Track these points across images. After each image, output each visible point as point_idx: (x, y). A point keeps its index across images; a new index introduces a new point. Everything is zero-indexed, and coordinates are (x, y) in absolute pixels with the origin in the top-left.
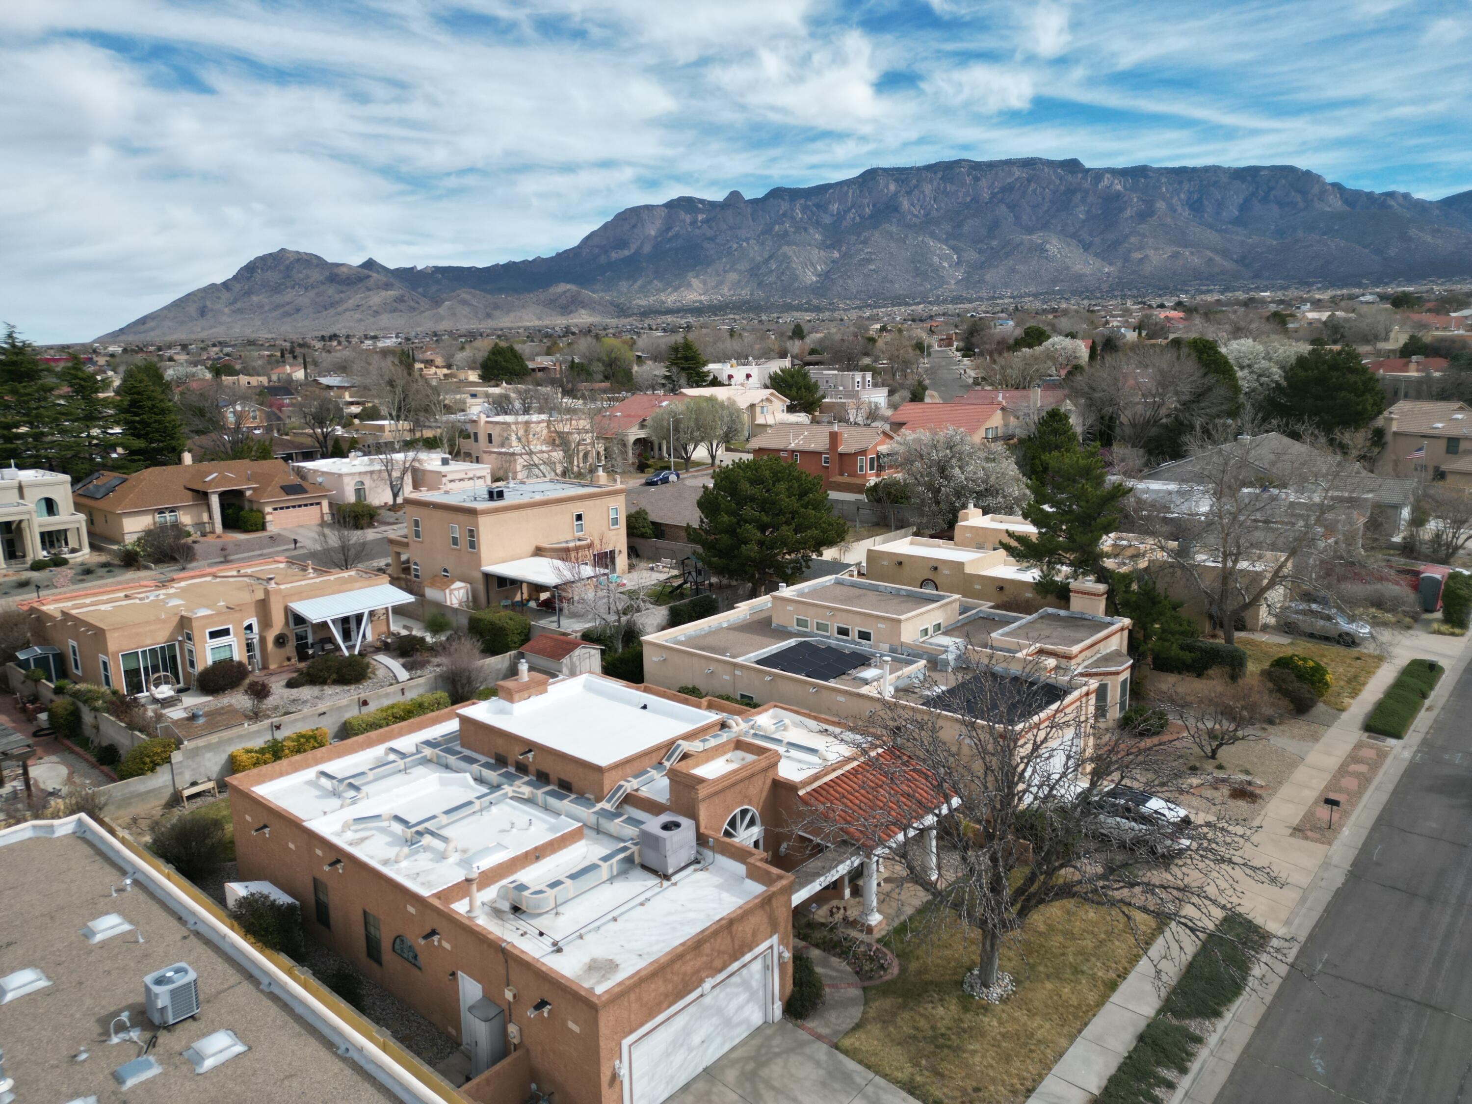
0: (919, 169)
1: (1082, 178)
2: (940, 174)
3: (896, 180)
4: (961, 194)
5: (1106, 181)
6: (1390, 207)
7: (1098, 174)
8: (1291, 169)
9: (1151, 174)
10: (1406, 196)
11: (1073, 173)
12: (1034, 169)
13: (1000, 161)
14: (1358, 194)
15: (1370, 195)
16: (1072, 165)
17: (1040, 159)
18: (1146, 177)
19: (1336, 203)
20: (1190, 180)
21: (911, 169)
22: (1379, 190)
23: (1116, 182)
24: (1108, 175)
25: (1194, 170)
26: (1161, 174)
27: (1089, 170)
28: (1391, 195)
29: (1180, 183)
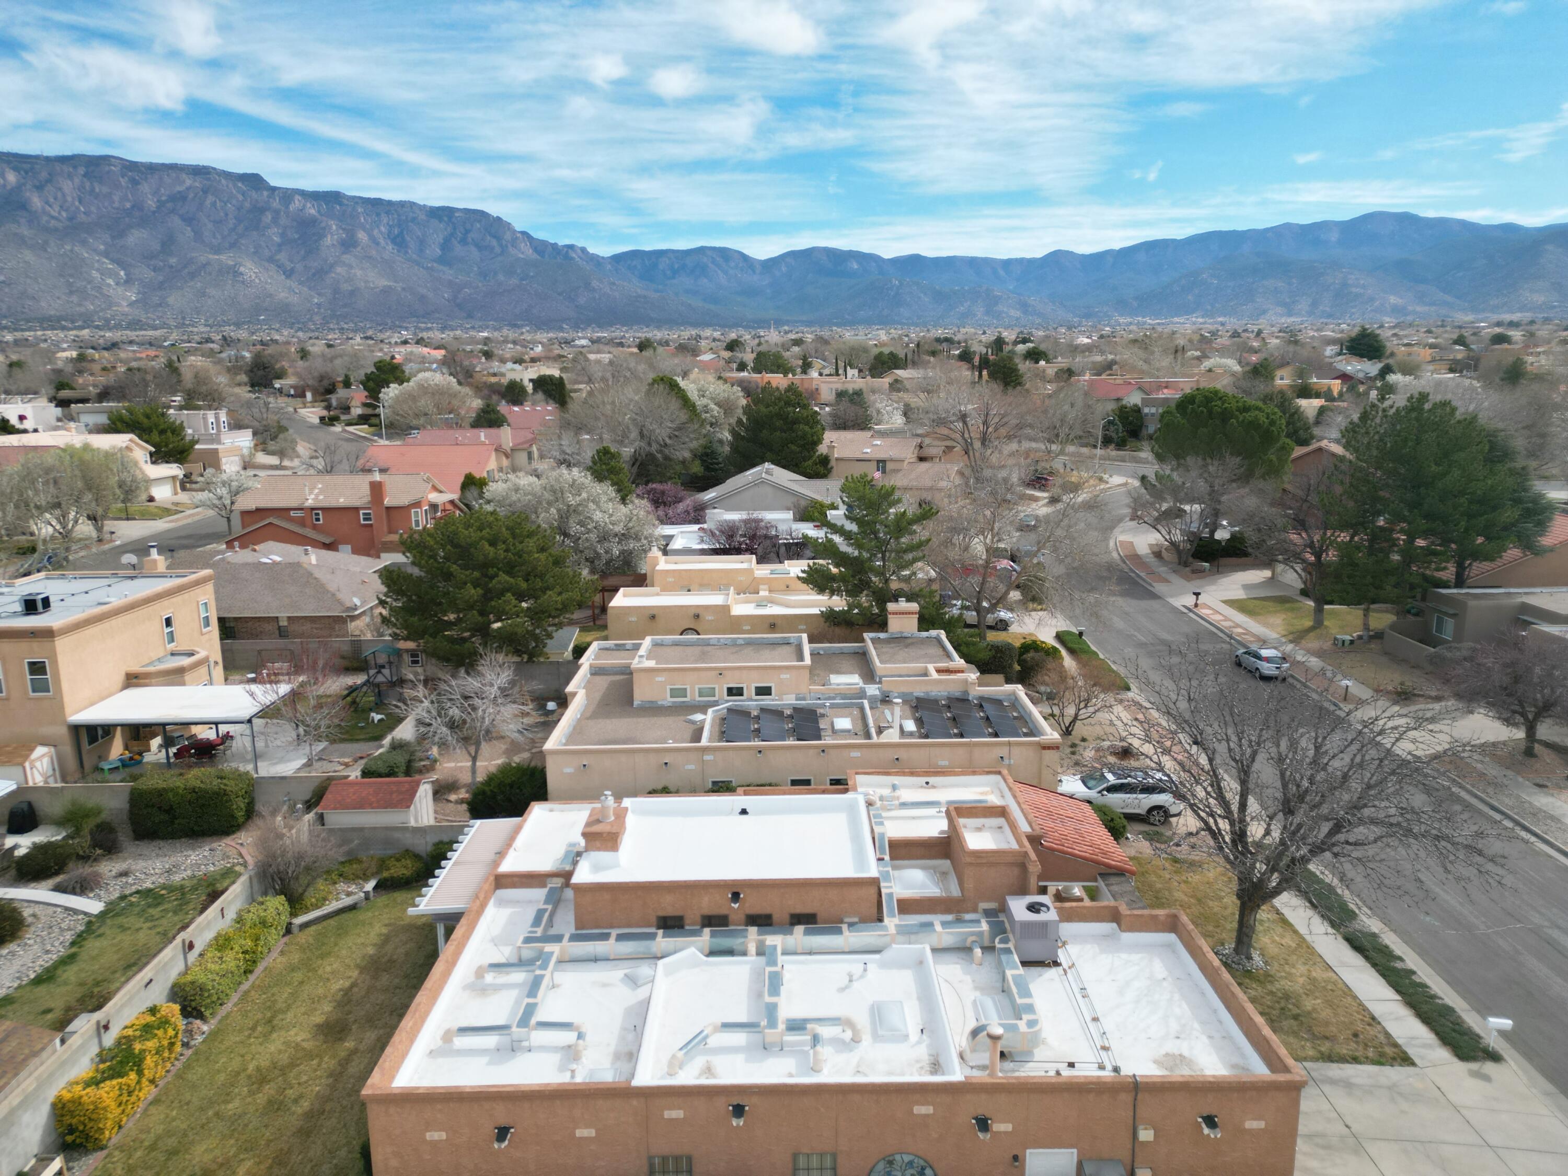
0: (48, 159)
1: (269, 197)
2: (82, 170)
3: (15, 169)
4: (116, 198)
5: (297, 203)
6: (572, 259)
7: (288, 195)
8: (482, 214)
9: (345, 202)
10: (583, 250)
11: (257, 189)
12: (209, 179)
13: (163, 164)
14: (544, 243)
15: (554, 246)
16: (254, 181)
17: (214, 169)
18: (341, 204)
19: (527, 252)
20: (388, 213)
21: (37, 157)
22: (563, 241)
23: (309, 205)
24: (297, 197)
25: (390, 203)
26: (357, 203)
27: (274, 189)
28: (571, 247)
29: (378, 215)
